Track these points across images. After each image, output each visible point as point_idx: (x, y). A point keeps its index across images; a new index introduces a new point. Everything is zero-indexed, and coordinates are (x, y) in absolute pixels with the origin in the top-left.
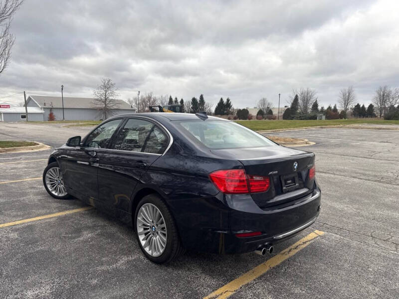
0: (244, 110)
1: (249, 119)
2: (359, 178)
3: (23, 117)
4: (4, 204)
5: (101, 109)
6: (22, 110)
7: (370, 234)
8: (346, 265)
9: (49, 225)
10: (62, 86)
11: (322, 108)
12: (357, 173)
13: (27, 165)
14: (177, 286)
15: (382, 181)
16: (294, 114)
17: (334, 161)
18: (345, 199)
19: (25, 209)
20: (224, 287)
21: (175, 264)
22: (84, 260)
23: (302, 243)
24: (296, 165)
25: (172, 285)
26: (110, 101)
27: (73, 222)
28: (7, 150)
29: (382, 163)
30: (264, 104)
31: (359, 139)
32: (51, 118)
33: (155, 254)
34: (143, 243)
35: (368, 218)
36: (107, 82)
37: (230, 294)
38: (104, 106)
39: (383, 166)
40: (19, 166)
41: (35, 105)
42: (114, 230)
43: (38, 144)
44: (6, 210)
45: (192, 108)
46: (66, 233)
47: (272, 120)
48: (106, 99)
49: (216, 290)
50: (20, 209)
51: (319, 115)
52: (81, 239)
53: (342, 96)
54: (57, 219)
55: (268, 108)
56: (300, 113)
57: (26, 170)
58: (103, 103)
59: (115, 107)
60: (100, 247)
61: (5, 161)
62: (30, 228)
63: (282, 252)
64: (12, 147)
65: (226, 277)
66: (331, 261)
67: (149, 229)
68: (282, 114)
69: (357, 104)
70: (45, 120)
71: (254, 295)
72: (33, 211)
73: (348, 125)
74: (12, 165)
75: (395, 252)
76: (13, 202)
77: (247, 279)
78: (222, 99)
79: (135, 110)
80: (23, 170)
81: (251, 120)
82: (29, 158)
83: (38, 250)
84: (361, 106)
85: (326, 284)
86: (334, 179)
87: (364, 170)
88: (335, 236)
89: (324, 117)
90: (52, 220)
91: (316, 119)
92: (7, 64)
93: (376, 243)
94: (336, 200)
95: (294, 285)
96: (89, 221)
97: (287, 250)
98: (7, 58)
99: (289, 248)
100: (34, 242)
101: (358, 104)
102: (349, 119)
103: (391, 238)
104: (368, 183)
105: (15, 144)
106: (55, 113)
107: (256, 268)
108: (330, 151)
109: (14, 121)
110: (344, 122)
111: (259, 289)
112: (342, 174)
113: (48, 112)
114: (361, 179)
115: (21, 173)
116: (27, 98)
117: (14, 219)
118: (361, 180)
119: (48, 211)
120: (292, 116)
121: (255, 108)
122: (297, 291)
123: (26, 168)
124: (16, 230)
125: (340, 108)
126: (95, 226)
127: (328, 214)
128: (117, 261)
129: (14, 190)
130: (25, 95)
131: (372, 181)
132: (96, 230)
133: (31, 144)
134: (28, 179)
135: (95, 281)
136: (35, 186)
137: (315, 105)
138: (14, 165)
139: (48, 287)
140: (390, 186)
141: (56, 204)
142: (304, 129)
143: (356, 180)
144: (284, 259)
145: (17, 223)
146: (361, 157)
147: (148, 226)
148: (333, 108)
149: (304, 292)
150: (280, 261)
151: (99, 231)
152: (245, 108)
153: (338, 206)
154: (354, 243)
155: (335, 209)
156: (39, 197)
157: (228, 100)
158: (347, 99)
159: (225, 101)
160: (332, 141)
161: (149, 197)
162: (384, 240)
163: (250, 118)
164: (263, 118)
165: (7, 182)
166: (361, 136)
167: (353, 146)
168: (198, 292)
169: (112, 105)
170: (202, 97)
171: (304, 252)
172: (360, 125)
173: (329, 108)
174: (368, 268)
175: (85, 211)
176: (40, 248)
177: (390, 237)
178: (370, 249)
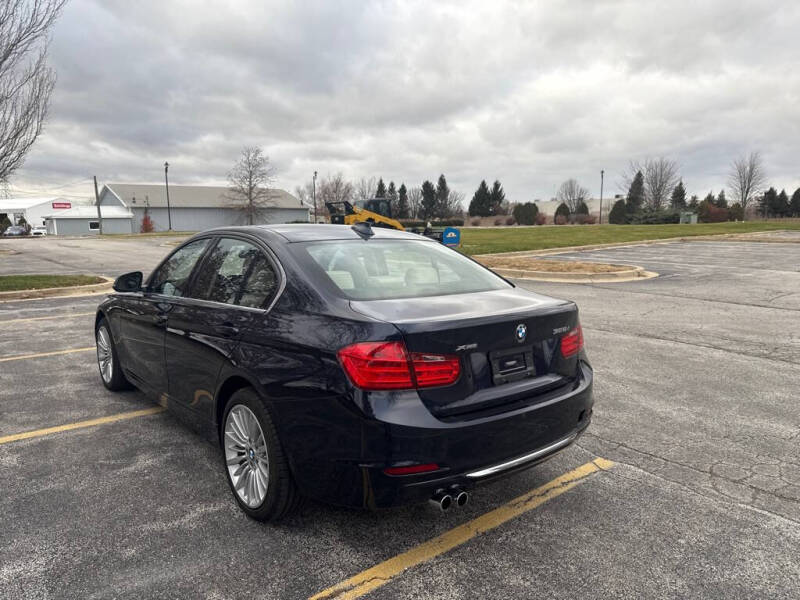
0: (528, 204)
1: (540, 224)
2: (724, 350)
3: (94, 226)
4: (11, 398)
5: (242, 209)
6: (91, 212)
7: (708, 469)
8: (635, 533)
9: (81, 441)
10: (167, 164)
11: (694, 198)
12: (724, 338)
13: (76, 322)
14: (282, 565)
15: (773, 354)
16: (633, 212)
17: (685, 314)
18: (680, 394)
19: (48, 410)
20: (372, 569)
21: (293, 523)
22: (123, 510)
23: (559, 484)
24: (522, 331)
25: (273, 563)
26: (260, 192)
27: (126, 436)
28: (45, 294)
29: (787, 317)
30: (571, 192)
31: (755, 264)
32: (147, 228)
33: (253, 503)
34: (235, 480)
35: (715, 435)
36: (252, 155)
37: (379, 583)
38: (248, 201)
39: (787, 322)
40: (63, 324)
41: (115, 203)
42: (199, 454)
43: (106, 281)
44: (10, 412)
45: (422, 202)
46: (108, 458)
47: (587, 225)
48: (251, 189)
49: (355, 574)
50: (36, 410)
51: (683, 214)
52: (132, 469)
53: (736, 172)
54: (99, 431)
55: (581, 199)
56: (645, 211)
57: (71, 332)
58: (246, 197)
59: (270, 204)
60: (161, 486)
61: (37, 315)
62: (44, 446)
63: (513, 502)
64: (56, 286)
65: (383, 549)
66: (606, 521)
67: (244, 454)
68: (608, 213)
69: (768, 189)
70: (133, 232)
71: (426, 588)
72: (61, 413)
73: (742, 236)
74: (48, 322)
75: (749, 507)
76: (29, 395)
77: (425, 554)
78: (483, 184)
79: (307, 210)
80: (66, 332)
81: (544, 226)
82: (83, 308)
83: (46, 488)
84: (779, 193)
85: (580, 568)
86: (672, 350)
87: (742, 332)
88: (634, 471)
89: (694, 218)
90: (88, 432)
91: (677, 222)
92: (43, 126)
93: (715, 488)
94: (660, 396)
95: (512, 570)
96: (156, 435)
97: (524, 497)
98: (43, 115)
99: (529, 495)
100: (43, 474)
101: (772, 189)
102: (749, 222)
103: (751, 476)
104: (742, 360)
105: (61, 281)
106: (153, 217)
107: (449, 533)
108: (684, 291)
109: (76, 234)
110: (736, 227)
111: (440, 575)
112: (693, 339)
113: (141, 216)
114: (729, 351)
115: (61, 338)
116: (100, 189)
117: (21, 429)
118: (729, 354)
119: (87, 414)
120: (629, 215)
121: (553, 200)
122: (515, 581)
123: (71, 328)
124: (18, 450)
125: (731, 199)
126: (165, 444)
127: (633, 425)
128: (184, 513)
129: (36, 372)
130: (96, 183)
131: (753, 355)
132: (164, 452)
133: (93, 281)
134: (69, 351)
135: (131, 552)
136: (78, 364)
137: (679, 193)
138: (51, 322)
139: (42, 561)
140: (787, 366)
141: (107, 399)
142: (644, 243)
143: (718, 354)
144: (510, 517)
145: (24, 436)
146: (747, 304)
147: (243, 448)
148: (716, 197)
149: (528, 583)
150: (503, 521)
151: (169, 454)
152: (532, 201)
153: (660, 407)
154: (667, 488)
155: (652, 413)
156: (79, 387)
157: (497, 185)
158: (747, 179)
159: (490, 187)
160: (697, 270)
161: (241, 392)
162: (734, 481)
163: (541, 220)
164: (568, 221)
165: (30, 355)
166: (763, 258)
167: (738, 281)
168: (319, 577)
169: (262, 199)
170: (442, 181)
171: (557, 504)
172: (769, 235)
173: (710, 198)
174: (679, 538)
175: (157, 413)
176: (51, 485)
177: (749, 474)
178: (698, 499)
